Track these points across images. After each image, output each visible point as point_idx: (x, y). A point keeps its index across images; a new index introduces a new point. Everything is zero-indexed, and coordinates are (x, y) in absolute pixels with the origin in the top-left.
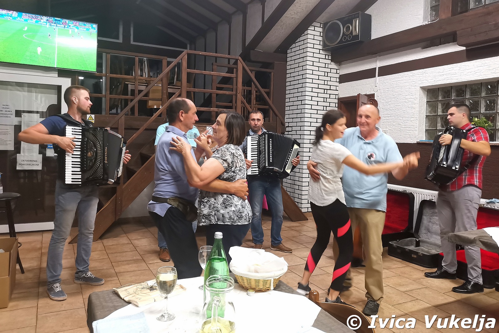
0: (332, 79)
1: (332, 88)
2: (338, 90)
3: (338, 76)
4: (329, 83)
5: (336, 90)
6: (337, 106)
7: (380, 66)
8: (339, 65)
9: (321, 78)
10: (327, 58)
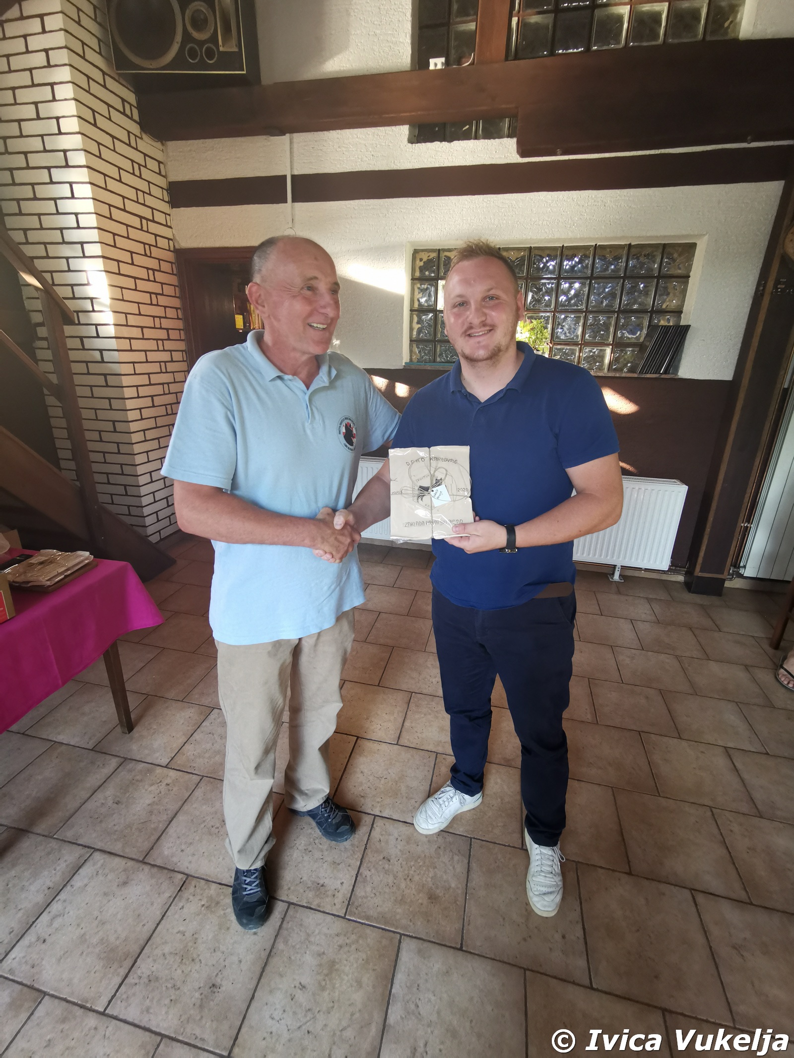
0: (156, 191)
1: (159, 217)
2: (170, 227)
3: (163, 182)
4: (149, 201)
5: (166, 226)
6: (175, 272)
7: (296, 173)
8: (163, 151)
9: (126, 177)
10: (128, 112)
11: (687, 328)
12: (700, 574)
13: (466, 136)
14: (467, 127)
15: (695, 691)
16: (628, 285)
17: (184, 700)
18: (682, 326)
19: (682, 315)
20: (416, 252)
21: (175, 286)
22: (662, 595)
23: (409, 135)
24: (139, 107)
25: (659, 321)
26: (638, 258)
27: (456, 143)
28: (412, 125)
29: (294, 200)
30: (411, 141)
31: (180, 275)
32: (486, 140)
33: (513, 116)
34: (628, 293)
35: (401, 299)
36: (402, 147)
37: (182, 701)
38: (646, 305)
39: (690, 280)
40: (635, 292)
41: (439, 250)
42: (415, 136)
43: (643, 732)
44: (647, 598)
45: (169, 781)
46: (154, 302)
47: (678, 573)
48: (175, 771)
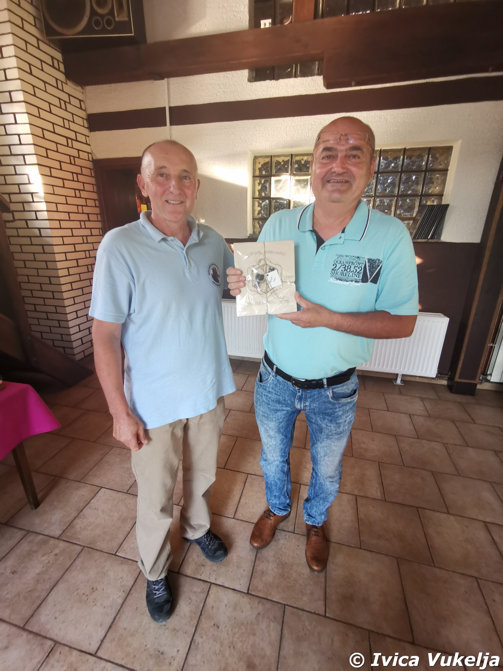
0: (77, 119)
1: (81, 138)
2: (89, 145)
3: (84, 115)
4: (73, 126)
5: (86, 144)
6: (93, 175)
7: (172, 105)
8: (83, 93)
9: (54, 110)
10: (56, 65)
11: (447, 206)
12: (459, 380)
13: (289, 76)
14: (289, 70)
15: (459, 473)
16: (404, 177)
17: (81, 480)
18: (443, 205)
19: (443, 198)
20: (256, 158)
21: (93, 184)
22: (432, 395)
23: (248, 77)
24: (64, 63)
25: (427, 202)
26: (410, 158)
27: (281, 81)
28: (251, 69)
29: (171, 124)
30: (251, 80)
31: (96, 177)
32: (302, 78)
33: (321, 60)
34: (404, 183)
35: (245, 190)
36: (244, 84)
37: (80, 482)
38: (417, 191)
39: (449, 172)
40: (409, 182)
41: (271, 156)
42: (253, 77)
43: (420, 508)
44: (421, 398)
45: (57, 551)
46: (78, 195)
47: (443, 379)
48: (64, 543)
